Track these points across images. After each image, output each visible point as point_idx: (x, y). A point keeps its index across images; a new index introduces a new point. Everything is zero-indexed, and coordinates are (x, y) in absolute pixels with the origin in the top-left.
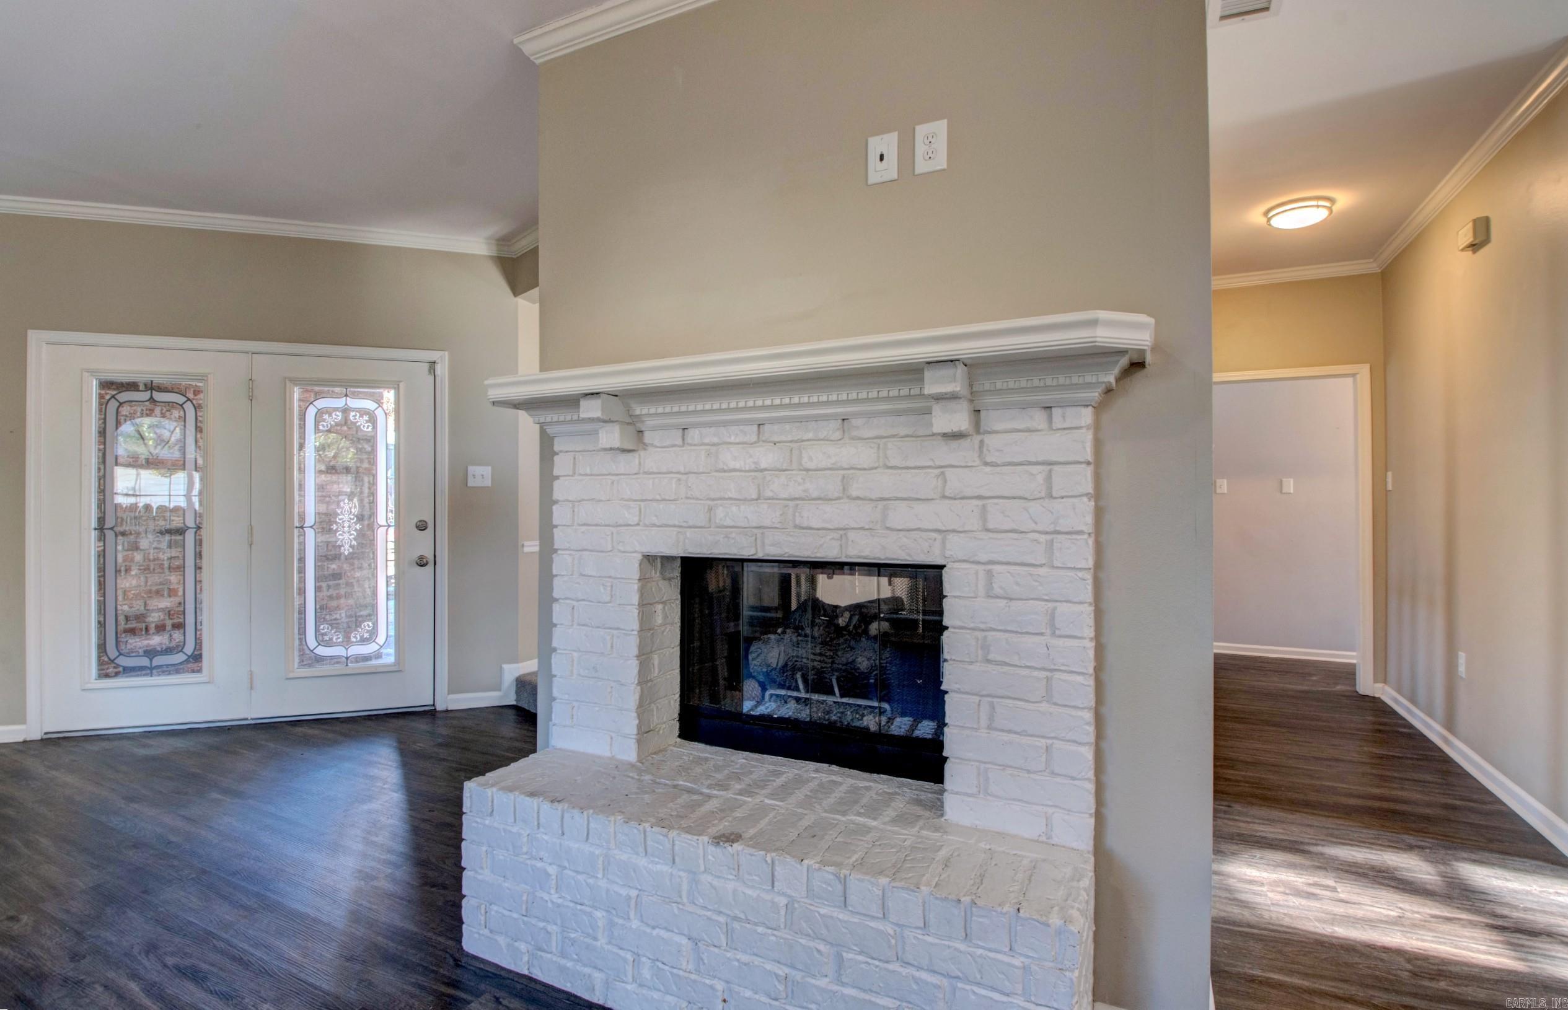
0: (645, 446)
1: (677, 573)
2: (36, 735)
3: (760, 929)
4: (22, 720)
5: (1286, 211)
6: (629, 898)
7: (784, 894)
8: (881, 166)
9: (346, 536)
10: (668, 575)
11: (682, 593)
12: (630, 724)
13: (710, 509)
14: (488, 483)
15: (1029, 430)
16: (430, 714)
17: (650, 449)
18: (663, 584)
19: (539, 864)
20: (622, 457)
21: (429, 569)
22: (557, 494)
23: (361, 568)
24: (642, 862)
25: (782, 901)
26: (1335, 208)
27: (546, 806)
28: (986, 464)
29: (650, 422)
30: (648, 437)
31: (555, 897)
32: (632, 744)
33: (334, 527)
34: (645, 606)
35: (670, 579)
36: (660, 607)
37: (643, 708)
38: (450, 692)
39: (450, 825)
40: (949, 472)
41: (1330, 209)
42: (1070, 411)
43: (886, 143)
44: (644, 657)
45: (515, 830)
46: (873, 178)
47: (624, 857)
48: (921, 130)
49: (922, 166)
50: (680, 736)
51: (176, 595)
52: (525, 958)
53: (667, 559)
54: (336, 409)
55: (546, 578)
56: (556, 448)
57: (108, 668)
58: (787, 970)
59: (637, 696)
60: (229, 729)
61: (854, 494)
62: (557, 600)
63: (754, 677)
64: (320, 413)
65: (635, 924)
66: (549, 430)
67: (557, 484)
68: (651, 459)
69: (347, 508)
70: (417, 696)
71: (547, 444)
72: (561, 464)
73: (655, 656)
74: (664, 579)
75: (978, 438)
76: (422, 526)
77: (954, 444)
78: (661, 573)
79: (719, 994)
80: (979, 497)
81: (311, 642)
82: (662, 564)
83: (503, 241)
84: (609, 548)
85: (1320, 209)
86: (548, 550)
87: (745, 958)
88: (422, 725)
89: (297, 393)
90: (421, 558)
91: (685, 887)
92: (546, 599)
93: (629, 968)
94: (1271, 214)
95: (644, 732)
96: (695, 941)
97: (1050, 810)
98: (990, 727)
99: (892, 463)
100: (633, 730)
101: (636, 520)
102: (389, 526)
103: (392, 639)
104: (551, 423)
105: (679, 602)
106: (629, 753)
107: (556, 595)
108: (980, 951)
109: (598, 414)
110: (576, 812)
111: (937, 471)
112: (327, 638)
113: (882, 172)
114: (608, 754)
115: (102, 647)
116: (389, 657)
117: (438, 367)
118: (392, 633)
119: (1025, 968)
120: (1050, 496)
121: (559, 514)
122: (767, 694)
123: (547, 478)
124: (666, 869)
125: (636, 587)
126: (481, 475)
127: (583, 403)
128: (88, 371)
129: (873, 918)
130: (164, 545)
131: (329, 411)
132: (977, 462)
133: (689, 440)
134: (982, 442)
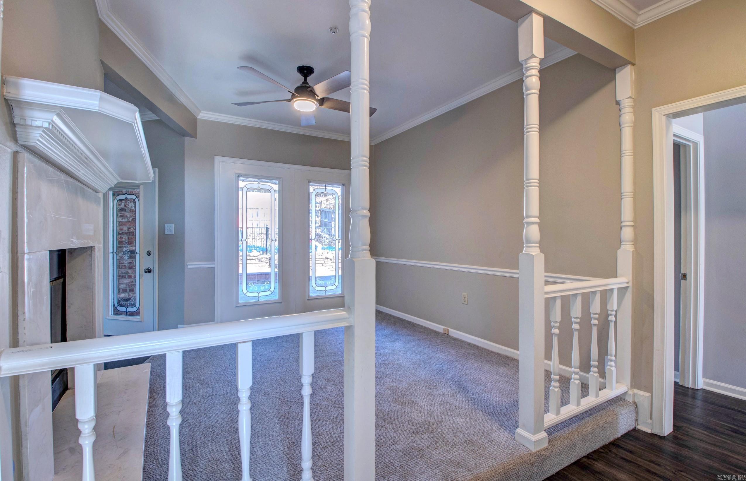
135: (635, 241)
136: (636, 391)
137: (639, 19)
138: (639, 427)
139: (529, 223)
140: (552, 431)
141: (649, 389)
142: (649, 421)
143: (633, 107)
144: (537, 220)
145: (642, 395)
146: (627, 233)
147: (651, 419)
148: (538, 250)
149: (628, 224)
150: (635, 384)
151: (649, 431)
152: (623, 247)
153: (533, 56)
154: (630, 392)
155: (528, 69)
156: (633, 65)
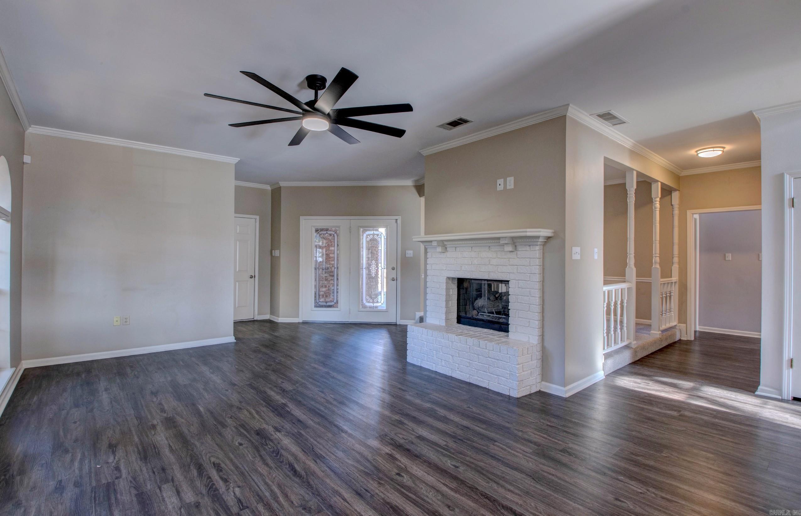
0: (447, 251)
1: (456, 282)
2: (301, 321)
3: (464, 353)
4: (298, 317)
5: (707, 151)
6: (440, 348)
7: (469, 345)
8: (499, 186)
9: (373, 271)
10: (454, 282)
11: (458, 287)
12: (444, 317)
13: (461, 267)
14: (412, 256)
15: (526, 250)
16: (396, 325)
17: (449, 252)
18: (452, 285)
19: (422, 342)
20: (442, 254)
21: (395, 281)
22: (428, 262)
23: (373, 282)
24: (443, 340)
25: (468, 347)
26: (725, 150)
27: (424, 329)
28: (518, 258)
29: (448, 246)
30: (448, 249)
31: (426, 349)
32: (444, 321)
33: (371, 268)
34: (447, 289)
35: (454, 283)
36: (451, 290)
37: (447, 313)
38: (401, 319)
39: (404, 342)
40: (510, 259)
41: (723, 151)
42: (534, 246)
43: (500, 181)
44: (447, 301)
45: (418, 334)
46: (498, 189)
47: (439, 339)
48: (508, 179)
49: (508, 187)
50: (457, 323)
51: (326, 287)
52: (420, 362)
53: (453, 279)
54: (371, 234)
55: (426, 282)
56: (428, 251)
57: (317, 306)
58: (469, 361)
59: (445, 310)
60: (344, 324)
61: (491, 264)
62: (428, 287)
63: (476, 310)
64: (367, 235)
65: (441, 353)
66: (426, 247)
67: (428, 260)
68: (448, 254)
69: (373, 263)
70: (392, 320)
71: (426, 249)
72: (429, 255)
73: (450, 302)
74: (453, 283)
75: (516, 252)
76: (393, 269)
77: (511, 253)
78: (452, 282)
79: (457, 367)
80: (516, 265)
81: (365, 302)
82: (452, 280)
83: (416, 181)
84: (439, 275)
85: (715, 151)
86: (426, 275)
87: (461, 359)
88: (394, 327)
89: (361, 229)
90: (393, 278)
91: (451, 345)
92: (426, 287)
93: (440, 362)
94: (698, 152)
95: (447, 320)
96: (452, 356)
97: (529, 335)
98: (518, 317)
99: (499, 257)
100: (444, 318)
101: (445, 269)
102: (384, 268)
103: (385, 302)
104: (427, 245)
105: (457, 289)
106: (444, 324)
107: (427, 286)
108: (502, 354)
109: (436, 245)
110: (430, 330)
111: (508, 259)
112: (368, 300)
113: (500, 188)
114: (439, 324)
115: (315, 300)
116: (384, 307)
117: (398, 221)
118: (385, 300)
119: (509, 357)
120: (530, 265)
121: (428, 267)
122: (479, 314)
123: (426, 258)
124: (448, 341)
125: (445, 285)
126: (410, 253)
127: (433, 242)
128: (313, 226)
129: (484, 349)
130: (324, 273)
131: (369, 235)
132: (516, 257)
133: (457, 250)
134: (517, 253)
135: (679, 263)
136: (680, 324)
137: (682, 173)
138: (681, 339)
139: (656, 257)
140: (663, 331)
141: (685, 322)
142: (686, 336)
143: (679, 208)
144: (658, 255)
145: (683, 326)
146: (676, 260)
147: (687, 334)
148: (659, 266)
149: (676, 256)
150: (680, 321)
151: (686, 339)
152: (674, 265)
153: (658, 197)
154: (678, 325)
155: (656, 201)
156: (679, 191)
